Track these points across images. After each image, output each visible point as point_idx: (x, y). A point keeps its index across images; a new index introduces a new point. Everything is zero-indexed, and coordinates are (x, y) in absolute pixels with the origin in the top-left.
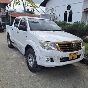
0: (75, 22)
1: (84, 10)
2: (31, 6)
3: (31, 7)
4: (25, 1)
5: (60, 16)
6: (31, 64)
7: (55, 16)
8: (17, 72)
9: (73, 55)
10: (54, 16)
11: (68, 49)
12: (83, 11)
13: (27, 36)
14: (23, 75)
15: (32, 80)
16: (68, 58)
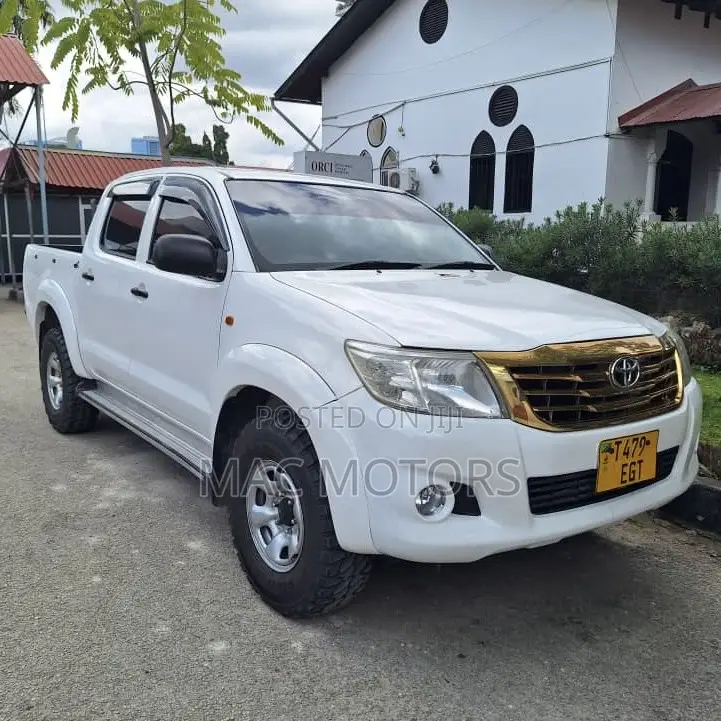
0: (562, 209)
1: (621, 119)
2: (213, 94)
3: (213, 103)
4: (165, 63)
5: (435, 170)
6: (278, 545)
7: (403, 169)
8: (163, 629)
9: (626, 454)
10: (396, 175)
11: (585, 400)
12: (615, 128)
13: (229, 321)
14: (219, 647)
15: (297, 682)
16: (592, 475)
